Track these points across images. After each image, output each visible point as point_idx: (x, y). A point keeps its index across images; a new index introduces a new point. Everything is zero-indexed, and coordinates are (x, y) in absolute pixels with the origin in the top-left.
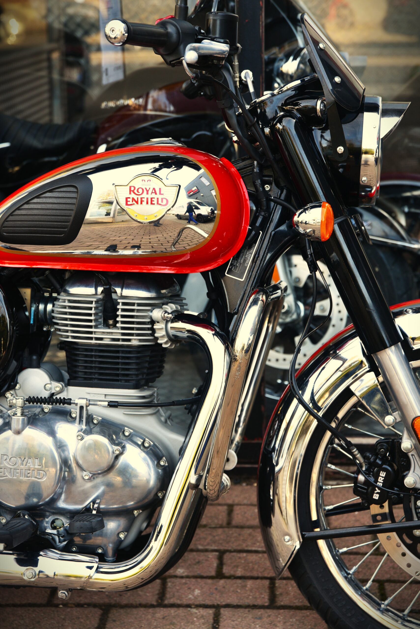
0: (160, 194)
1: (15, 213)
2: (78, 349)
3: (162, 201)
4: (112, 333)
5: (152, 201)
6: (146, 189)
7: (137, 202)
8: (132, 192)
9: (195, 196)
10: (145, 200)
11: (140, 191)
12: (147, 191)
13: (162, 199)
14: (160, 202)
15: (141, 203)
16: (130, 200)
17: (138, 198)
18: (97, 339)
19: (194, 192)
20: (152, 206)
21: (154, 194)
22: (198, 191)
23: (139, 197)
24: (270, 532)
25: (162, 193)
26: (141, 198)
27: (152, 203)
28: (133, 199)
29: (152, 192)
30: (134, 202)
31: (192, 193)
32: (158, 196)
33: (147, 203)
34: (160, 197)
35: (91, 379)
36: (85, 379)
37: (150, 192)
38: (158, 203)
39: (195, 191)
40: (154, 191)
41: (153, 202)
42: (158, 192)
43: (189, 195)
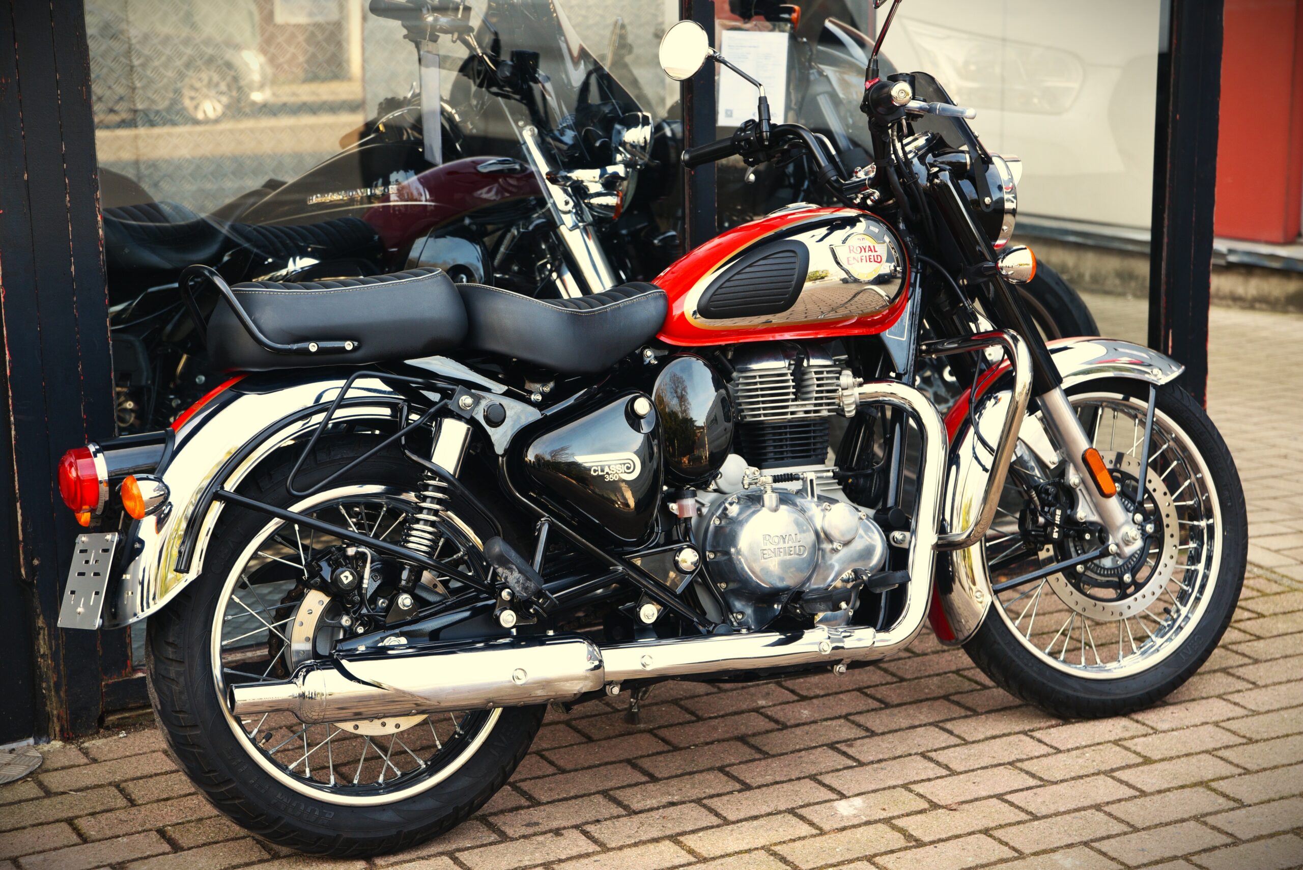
1: (724, 286)
2: (763, 429)
4: (805, 405)
18: (792, 413)
24: (950, 599)
32: (874, 253)
34: (875, 254)
35: (782, 459)
36: (776, 459)
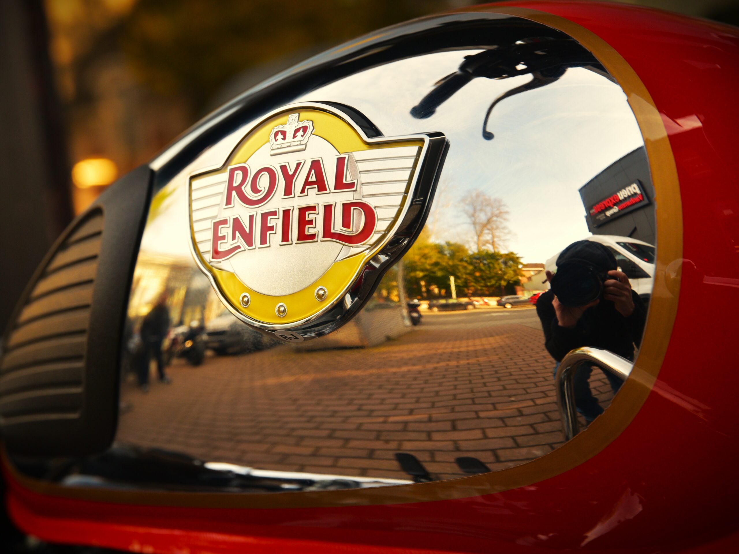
0: (340, 185)
3: (346, 223)
5: (303, 222)
6: (284, 168)
7: (248, 239)
8: (234, 193)
9: (628, 222)
10: (277, 222)
11: (264, 182)
12: (289, 179)
13: (347, 207)
14: (337, 227)
15: (263, 241)
16: (226, 231)
17: (251, 217)
19: (623, 205)
20: (307, 247)
21: (313, 191)
22: (646, 201)
23: (258, 211)
25: (348, 179)
26: (265, 216)
27: (303, 237)
28: (237, 224)
29: (307, 183)
30: (240, 241)
31: (615, 209)
32: (331, 196)
33: (285, 237)
34: (338, 200)
37: (299, 183)
38: (328, 233)
39: (628, 203)
40: (313, 178)
41: (309, 231)
42: (330, 178)
43: (601, 217)
